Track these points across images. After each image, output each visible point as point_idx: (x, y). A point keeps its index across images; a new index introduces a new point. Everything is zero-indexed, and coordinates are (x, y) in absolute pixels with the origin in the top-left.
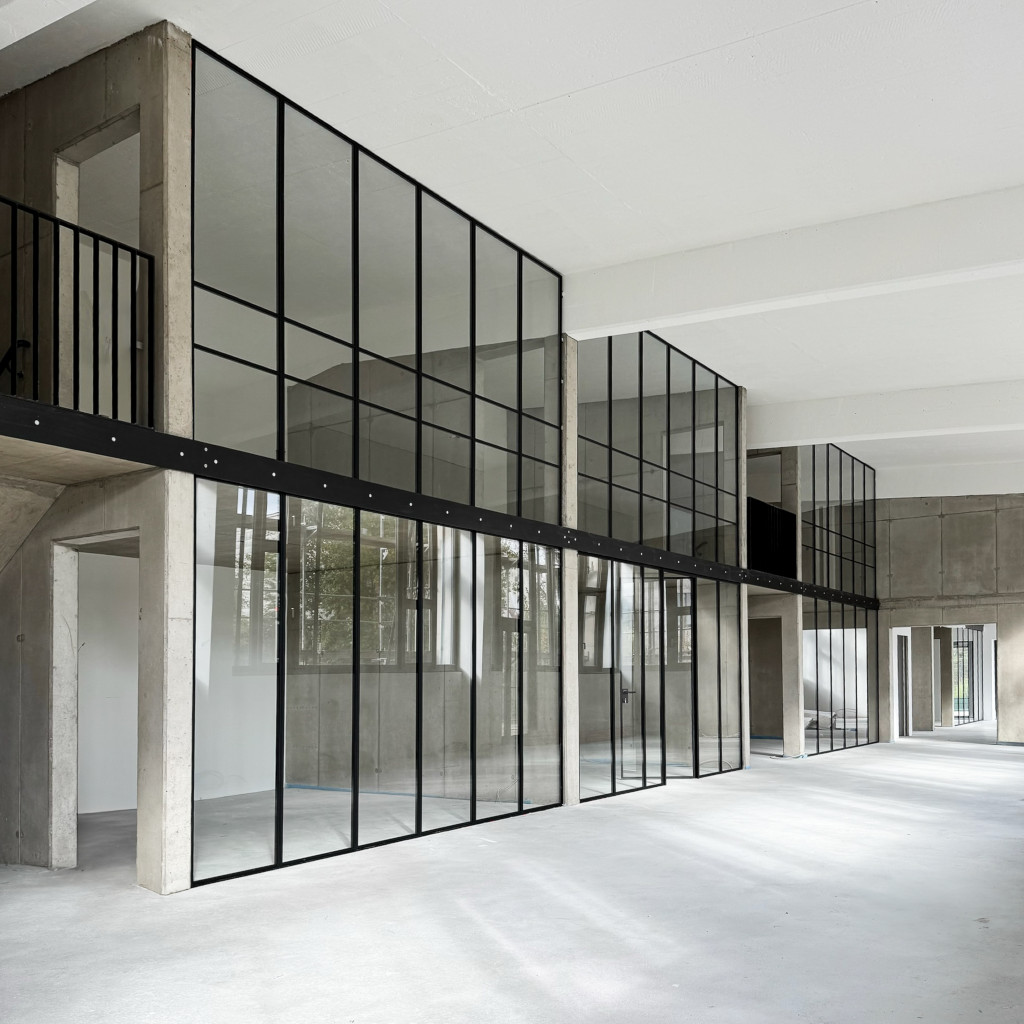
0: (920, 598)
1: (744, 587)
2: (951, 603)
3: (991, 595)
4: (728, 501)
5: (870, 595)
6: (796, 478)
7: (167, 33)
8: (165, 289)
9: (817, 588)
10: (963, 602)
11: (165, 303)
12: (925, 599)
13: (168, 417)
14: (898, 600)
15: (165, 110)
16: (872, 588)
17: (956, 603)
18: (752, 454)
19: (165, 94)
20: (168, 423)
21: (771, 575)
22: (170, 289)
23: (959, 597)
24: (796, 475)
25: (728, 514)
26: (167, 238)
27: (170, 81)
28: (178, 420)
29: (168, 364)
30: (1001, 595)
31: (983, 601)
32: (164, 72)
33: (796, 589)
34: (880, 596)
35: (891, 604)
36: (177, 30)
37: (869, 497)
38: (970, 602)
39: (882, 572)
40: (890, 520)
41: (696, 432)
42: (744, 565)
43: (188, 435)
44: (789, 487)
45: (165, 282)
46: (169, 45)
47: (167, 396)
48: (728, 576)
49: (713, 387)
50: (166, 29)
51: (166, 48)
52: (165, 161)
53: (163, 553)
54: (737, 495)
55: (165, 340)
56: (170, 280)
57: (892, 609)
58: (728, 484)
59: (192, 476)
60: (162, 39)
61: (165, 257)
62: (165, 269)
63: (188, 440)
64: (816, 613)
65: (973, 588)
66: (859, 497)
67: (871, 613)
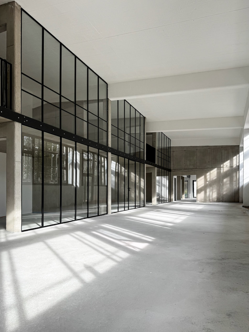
0: (180, 169)
1: (145, 165)
2: (186, 170)
3: (195, 169)
4: (142, 144)
5: (169, 168)
6: (156, 140)
7: (15, 5)
8: (14, 73)
9: (159, 166)
10: (189, 170)
11: (14, 77)
12: (181, 169)
13: (15, 108)
14: (175, 170)
15: (14, 25)
16: (170, 167)
17: (188, 170)
18: (147, 134)
19: (14, 21)
20: (15, 109)
21: (151, 162)
22: (16, 74)
23: (188, 169)
24: (156, 139)
25: (142, 147)
26: (15, 60)
27: (16, 18)
28: (18, 109)
29: (15, 93)
30: (197, 169)
31: (194, 170)
32: (14, 15)
33: (156, 166)
34: (172, 169)
35: (174, 171)
36: (17, 4)
37: (169, 146)
38: (191, 170)
39: (172, 163)
40: (174, 151)
41: (136, 127)
42: (145, 159)
43: (20, 113)
44: (154, 142)
45: (14, 71)
46: (15, 8)
47: (15, 102)
48: (142, 162)
49: (139, 117)
50: (15, 3)
51: (15, 9)
52: (14, 39)
53: (14, 144)
54: (144, 143)
55: (14, 87)
56: (16, 71)
57: (174, 172)
58: (142, 140)
59: (21, 124)
60: (13, 6)
61: (14, 65)
62: (14, 68)
63: (20, 114)
64: (159, 172)
65: (191, 167)
66: (167, 146)
67: (169, 172)
